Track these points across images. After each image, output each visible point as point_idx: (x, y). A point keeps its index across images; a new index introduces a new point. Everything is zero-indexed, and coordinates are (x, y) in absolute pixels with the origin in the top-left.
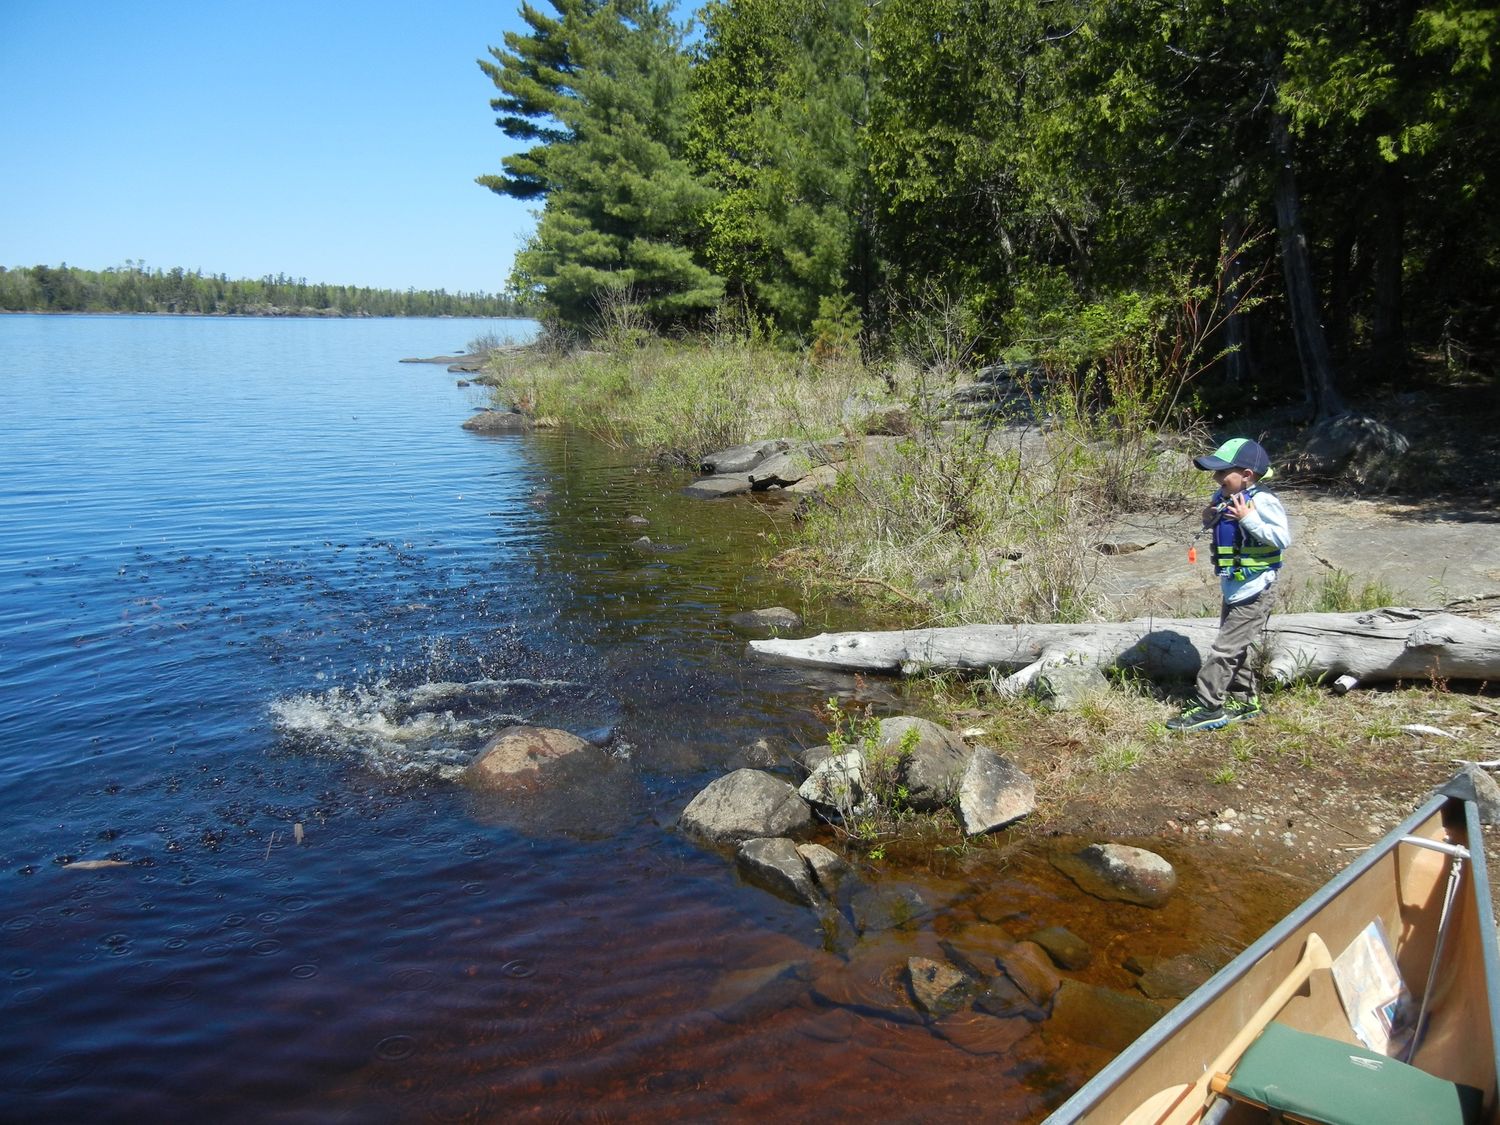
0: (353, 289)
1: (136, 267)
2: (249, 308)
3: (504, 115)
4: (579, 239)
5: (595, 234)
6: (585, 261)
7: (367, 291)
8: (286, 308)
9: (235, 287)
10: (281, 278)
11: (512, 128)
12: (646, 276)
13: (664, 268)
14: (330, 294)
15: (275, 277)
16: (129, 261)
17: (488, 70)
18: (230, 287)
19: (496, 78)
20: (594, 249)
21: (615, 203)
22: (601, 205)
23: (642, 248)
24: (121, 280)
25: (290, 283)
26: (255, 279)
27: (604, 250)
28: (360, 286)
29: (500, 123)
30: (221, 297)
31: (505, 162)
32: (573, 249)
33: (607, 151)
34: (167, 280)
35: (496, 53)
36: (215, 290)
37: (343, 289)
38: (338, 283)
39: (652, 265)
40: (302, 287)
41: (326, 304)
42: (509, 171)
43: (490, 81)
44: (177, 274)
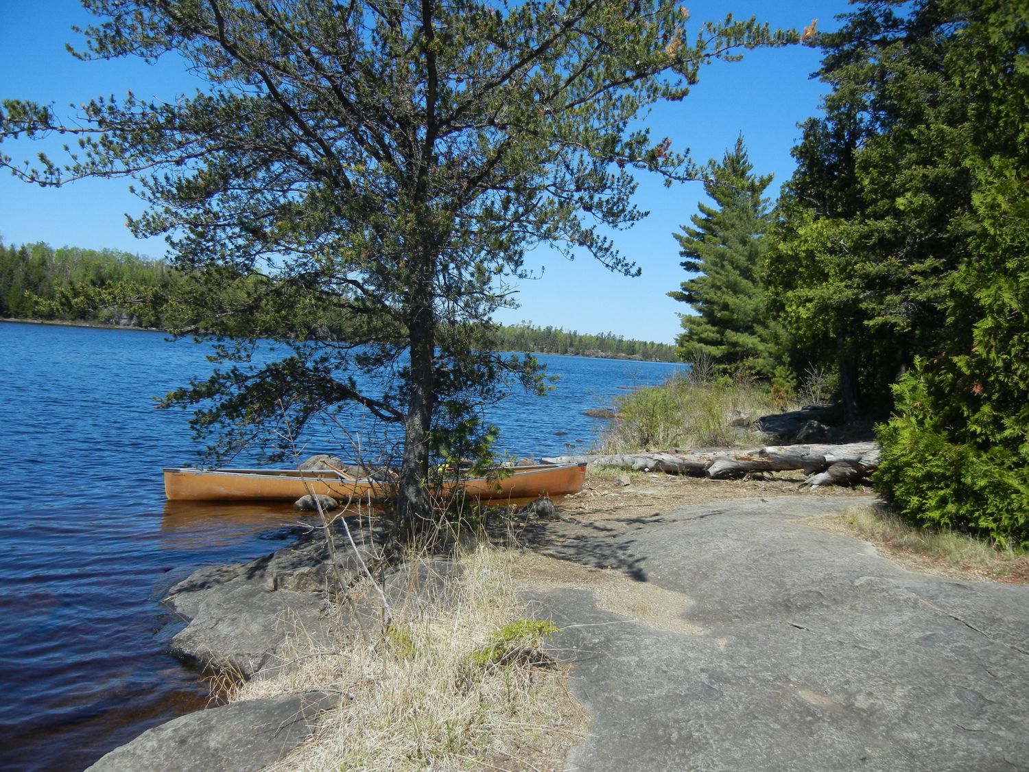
0: (652, 344)
1: (527, 325)
2: (587, 352)
3: (685, 259)
4: (700, 329)
5: (709, 327)
6: (701, 340)
7: (661, 345)
8: (609, 354)
9: (581, 338)
10: (609, 335)
11: (689, 267)
12: (732, 350)
13: (744, 347)
14: (637, 347)
15: (606, 334)
16: (524, 321)
17: (677, 237)
18: (578, 339)
19: (681, 241)
20: (706, 334)
21: (720, 311)
22: (713, 311)
23: (731, 335)
24: (518, 332)
25: (614, 338)
26: (594, 335)
27: (711, 335)
28: (657, 342)
29: (682, 264)
30: (571, 345)
31: (682, 285)
32: (696, 334)
33: (719, 284)
34: (543, 333)
35: (684, 228)
36: (569, 340)
37: (645, 343)
38: (642, 339)
39: (735, 345)
40: (621, 341)
41: (634, 352)
42: (685, 289)
43: (677, 242)
44: (549, 329)
